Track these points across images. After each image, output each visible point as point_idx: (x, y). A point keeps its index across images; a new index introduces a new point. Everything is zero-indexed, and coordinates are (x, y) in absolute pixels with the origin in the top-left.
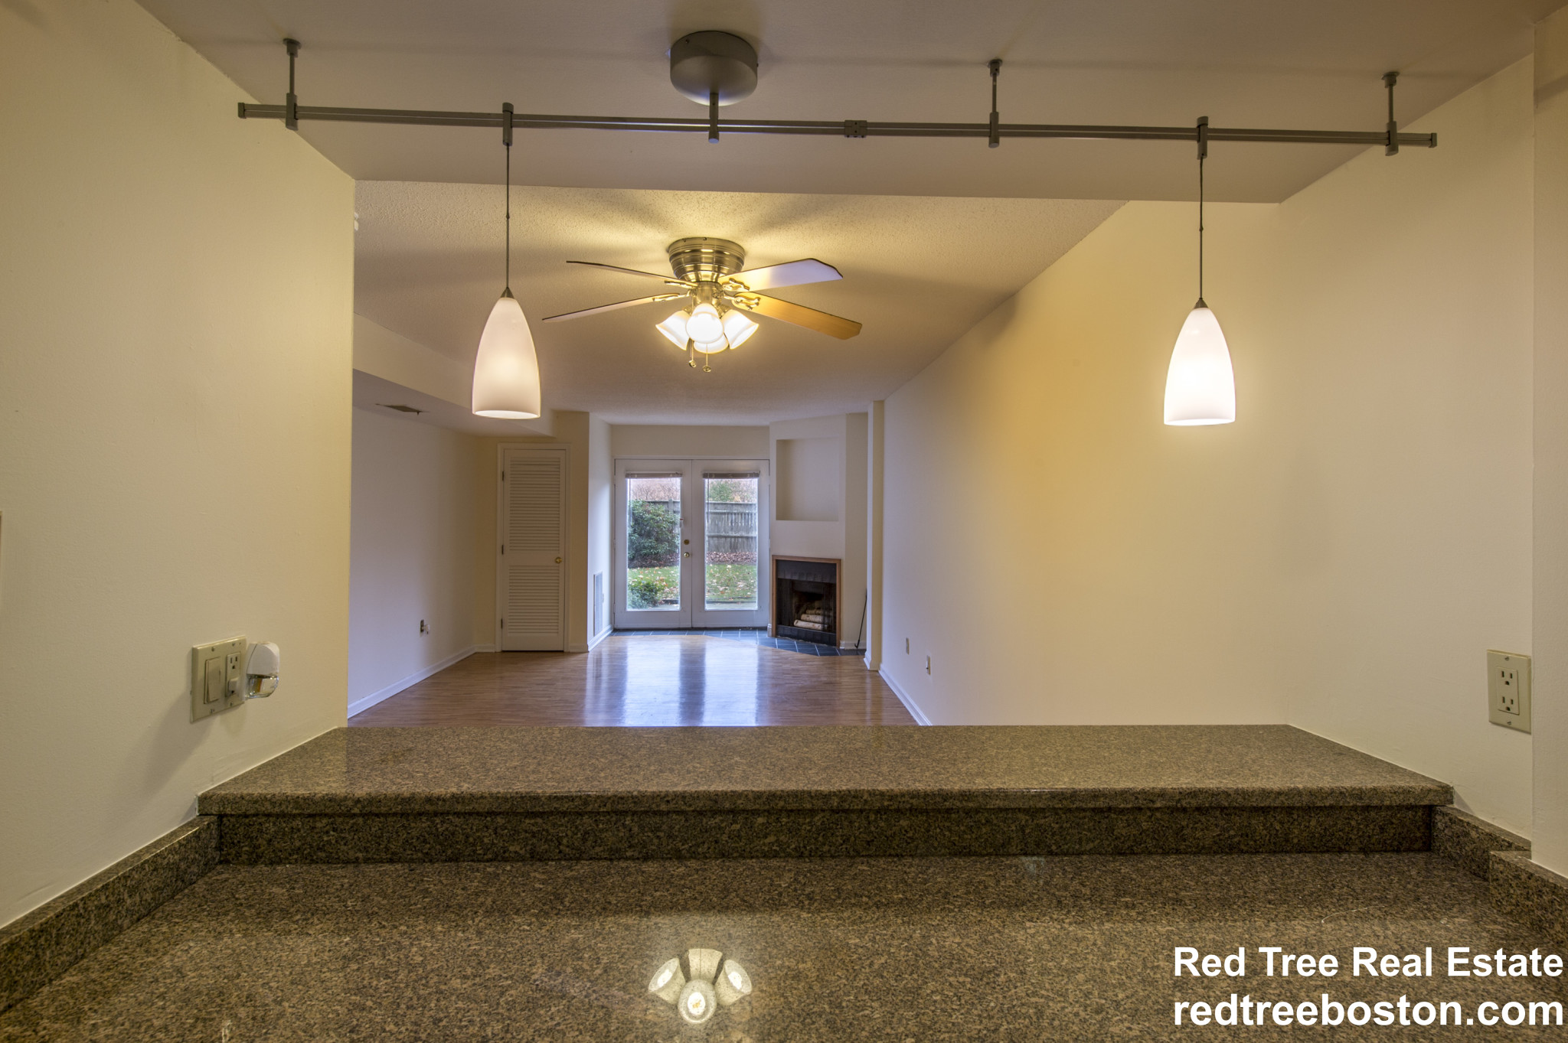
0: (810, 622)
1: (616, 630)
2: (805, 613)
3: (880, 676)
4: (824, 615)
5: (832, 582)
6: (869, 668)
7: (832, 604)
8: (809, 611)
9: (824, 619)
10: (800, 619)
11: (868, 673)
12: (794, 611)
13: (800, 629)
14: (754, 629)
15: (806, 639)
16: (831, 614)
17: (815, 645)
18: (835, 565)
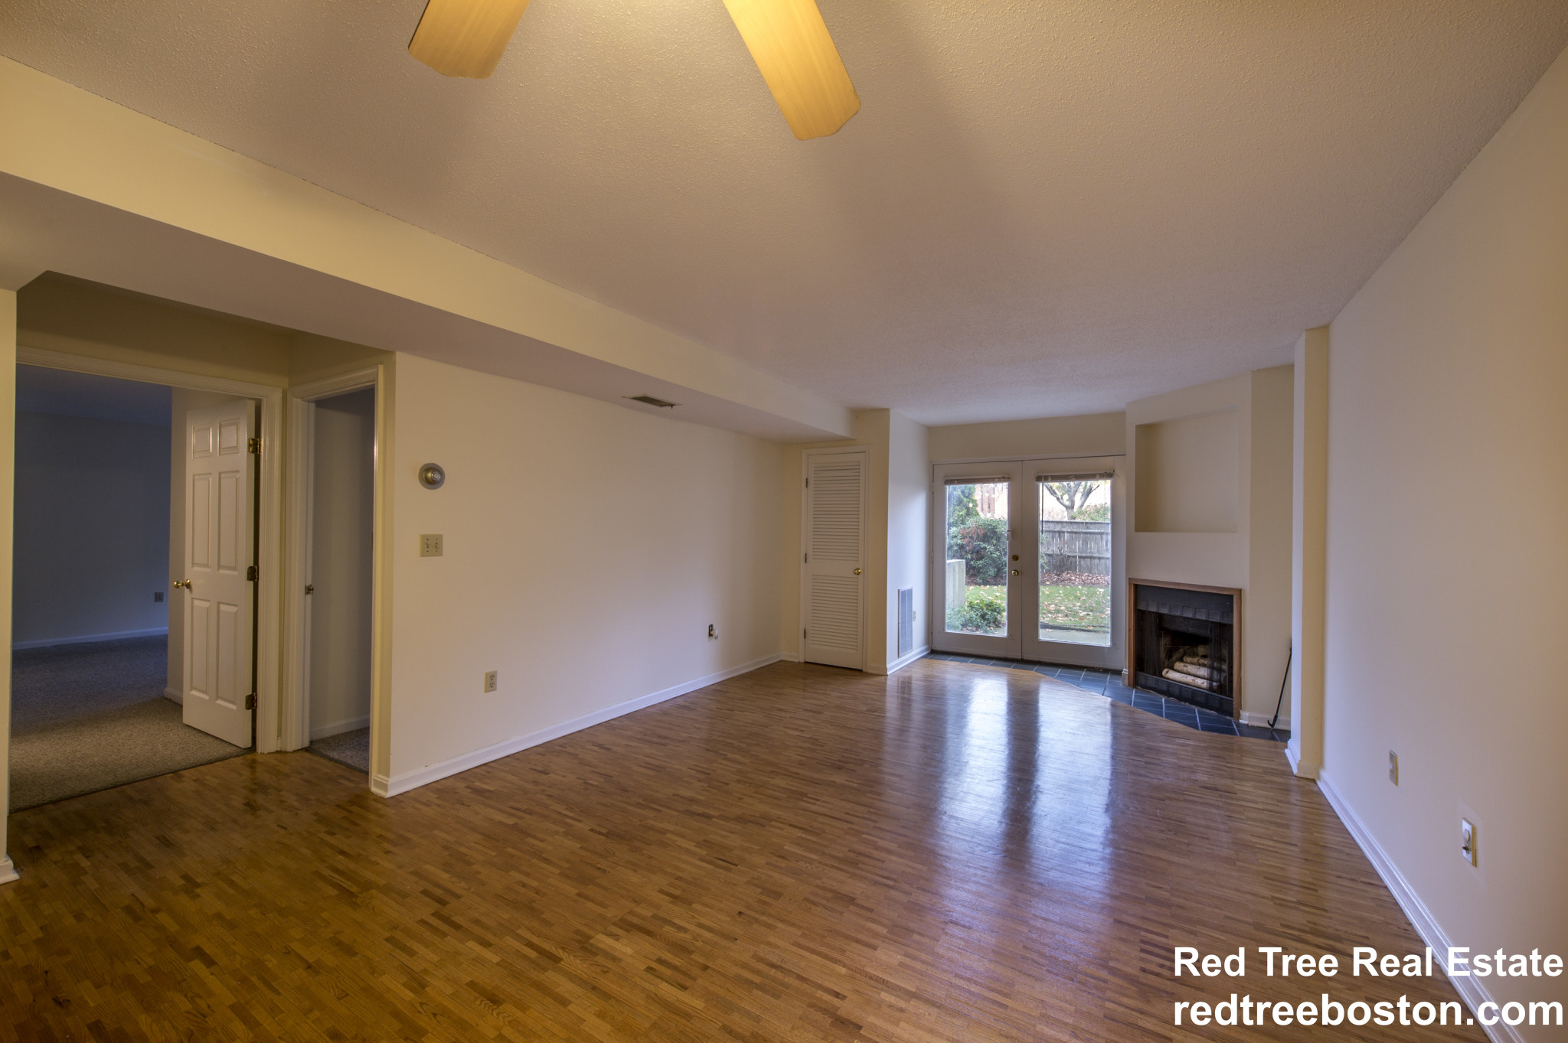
0: (1191, 674)
1: (934, 652)
2: (1181, 660)
3: (1320, 794)
4: (1212, 668)
5: (1225, 621)
6: (1295, 771)
7: (1225, 652)
8: (1189, 659)
9: (1212, 674)
10: (1172, 668)
11: (1294, 782)
12: (1163, 655)
13: (1171, 683)
14: (1106, 671)
15: (1181, 698)
16: (1225, 667)
17: (1196, 709)
18: (1231, 597)
